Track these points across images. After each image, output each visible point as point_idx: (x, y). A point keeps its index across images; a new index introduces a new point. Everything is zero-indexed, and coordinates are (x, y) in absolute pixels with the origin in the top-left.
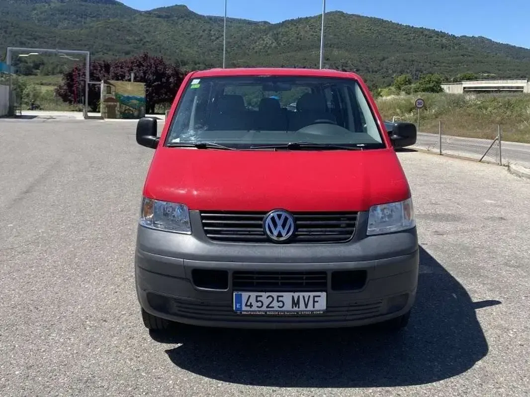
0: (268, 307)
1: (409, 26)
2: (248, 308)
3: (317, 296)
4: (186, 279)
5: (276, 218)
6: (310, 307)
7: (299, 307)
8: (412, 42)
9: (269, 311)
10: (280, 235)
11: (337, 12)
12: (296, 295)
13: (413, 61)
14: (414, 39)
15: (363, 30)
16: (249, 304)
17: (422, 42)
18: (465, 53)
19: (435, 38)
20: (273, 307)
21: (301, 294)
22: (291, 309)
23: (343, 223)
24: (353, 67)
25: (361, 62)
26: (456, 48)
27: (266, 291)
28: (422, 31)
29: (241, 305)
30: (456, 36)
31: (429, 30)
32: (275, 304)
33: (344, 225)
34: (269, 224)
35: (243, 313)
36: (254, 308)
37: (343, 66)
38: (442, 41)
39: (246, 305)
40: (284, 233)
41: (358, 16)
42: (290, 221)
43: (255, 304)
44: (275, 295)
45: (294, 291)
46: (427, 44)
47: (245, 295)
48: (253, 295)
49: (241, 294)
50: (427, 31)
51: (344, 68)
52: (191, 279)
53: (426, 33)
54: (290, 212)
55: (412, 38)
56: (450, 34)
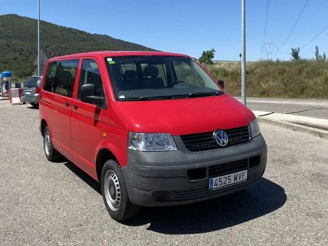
0: (224, 184)
1: (62, 26)
2: (216, 187)
3: (244, 173)
4: (184, 177)
5: (219, 134)
6: (241, 180)
7: (237, 181)
8: (65, 36)
9: (225, 186)
10: (224, 143)
11: (13, 15)
12: (236, 174)
13: (66, 48)
14: (66, 34)
15: (32, 28)
16: (216, 184)
17: (71, 37)
18: (98, 44)
19: (79, 35)
20: (226, 183)
21: (238, 173)
22: (234, 182)
23: (242, 133)
24: (27, 52)
25: (32, 48)
26: (92, 41)
27: (223, 175)
28: (70, 30)
29: (212, 186)
30: (91, 34)
31: (75, 29)
32: (228, 181)
33: (242, 134)
34: (217, 138)
35: (213, 190)
36: (218, 186)
37: (20, 51)
38: (83, 36)
39: (215, 185)
40: (225, 141)
41: (29, 18)
42: (225, 135)
43: (219, 183)
44: (227, 176)
45: (235, 172)
46: (74, 38)
47: (214, 179)
48: (218, 178)
49: (213, 179)
50: (73, 30)
51: (21, 52)
52: (187, 176)
53: (73, 31)
54: (223, 130)
55: (65, 34)
56: (88, 32)
